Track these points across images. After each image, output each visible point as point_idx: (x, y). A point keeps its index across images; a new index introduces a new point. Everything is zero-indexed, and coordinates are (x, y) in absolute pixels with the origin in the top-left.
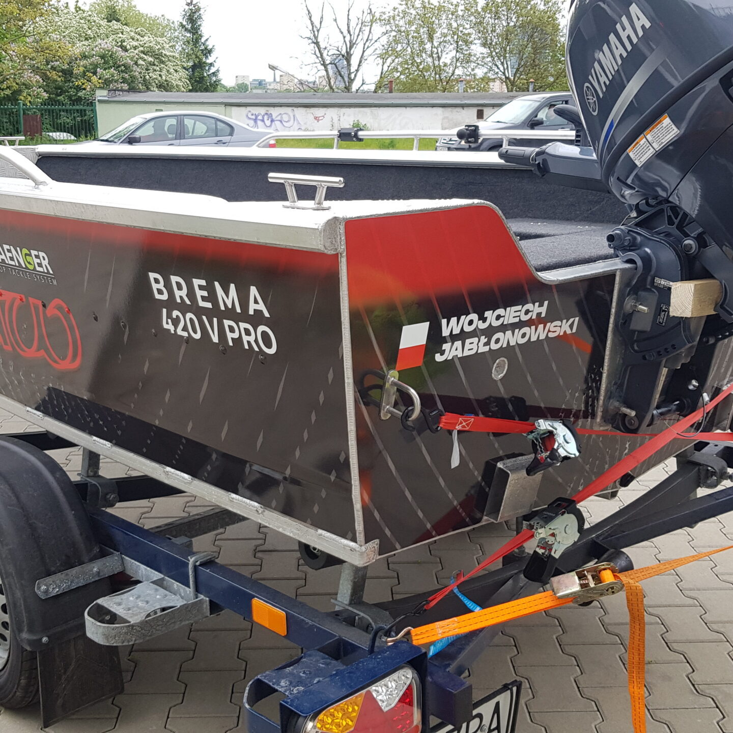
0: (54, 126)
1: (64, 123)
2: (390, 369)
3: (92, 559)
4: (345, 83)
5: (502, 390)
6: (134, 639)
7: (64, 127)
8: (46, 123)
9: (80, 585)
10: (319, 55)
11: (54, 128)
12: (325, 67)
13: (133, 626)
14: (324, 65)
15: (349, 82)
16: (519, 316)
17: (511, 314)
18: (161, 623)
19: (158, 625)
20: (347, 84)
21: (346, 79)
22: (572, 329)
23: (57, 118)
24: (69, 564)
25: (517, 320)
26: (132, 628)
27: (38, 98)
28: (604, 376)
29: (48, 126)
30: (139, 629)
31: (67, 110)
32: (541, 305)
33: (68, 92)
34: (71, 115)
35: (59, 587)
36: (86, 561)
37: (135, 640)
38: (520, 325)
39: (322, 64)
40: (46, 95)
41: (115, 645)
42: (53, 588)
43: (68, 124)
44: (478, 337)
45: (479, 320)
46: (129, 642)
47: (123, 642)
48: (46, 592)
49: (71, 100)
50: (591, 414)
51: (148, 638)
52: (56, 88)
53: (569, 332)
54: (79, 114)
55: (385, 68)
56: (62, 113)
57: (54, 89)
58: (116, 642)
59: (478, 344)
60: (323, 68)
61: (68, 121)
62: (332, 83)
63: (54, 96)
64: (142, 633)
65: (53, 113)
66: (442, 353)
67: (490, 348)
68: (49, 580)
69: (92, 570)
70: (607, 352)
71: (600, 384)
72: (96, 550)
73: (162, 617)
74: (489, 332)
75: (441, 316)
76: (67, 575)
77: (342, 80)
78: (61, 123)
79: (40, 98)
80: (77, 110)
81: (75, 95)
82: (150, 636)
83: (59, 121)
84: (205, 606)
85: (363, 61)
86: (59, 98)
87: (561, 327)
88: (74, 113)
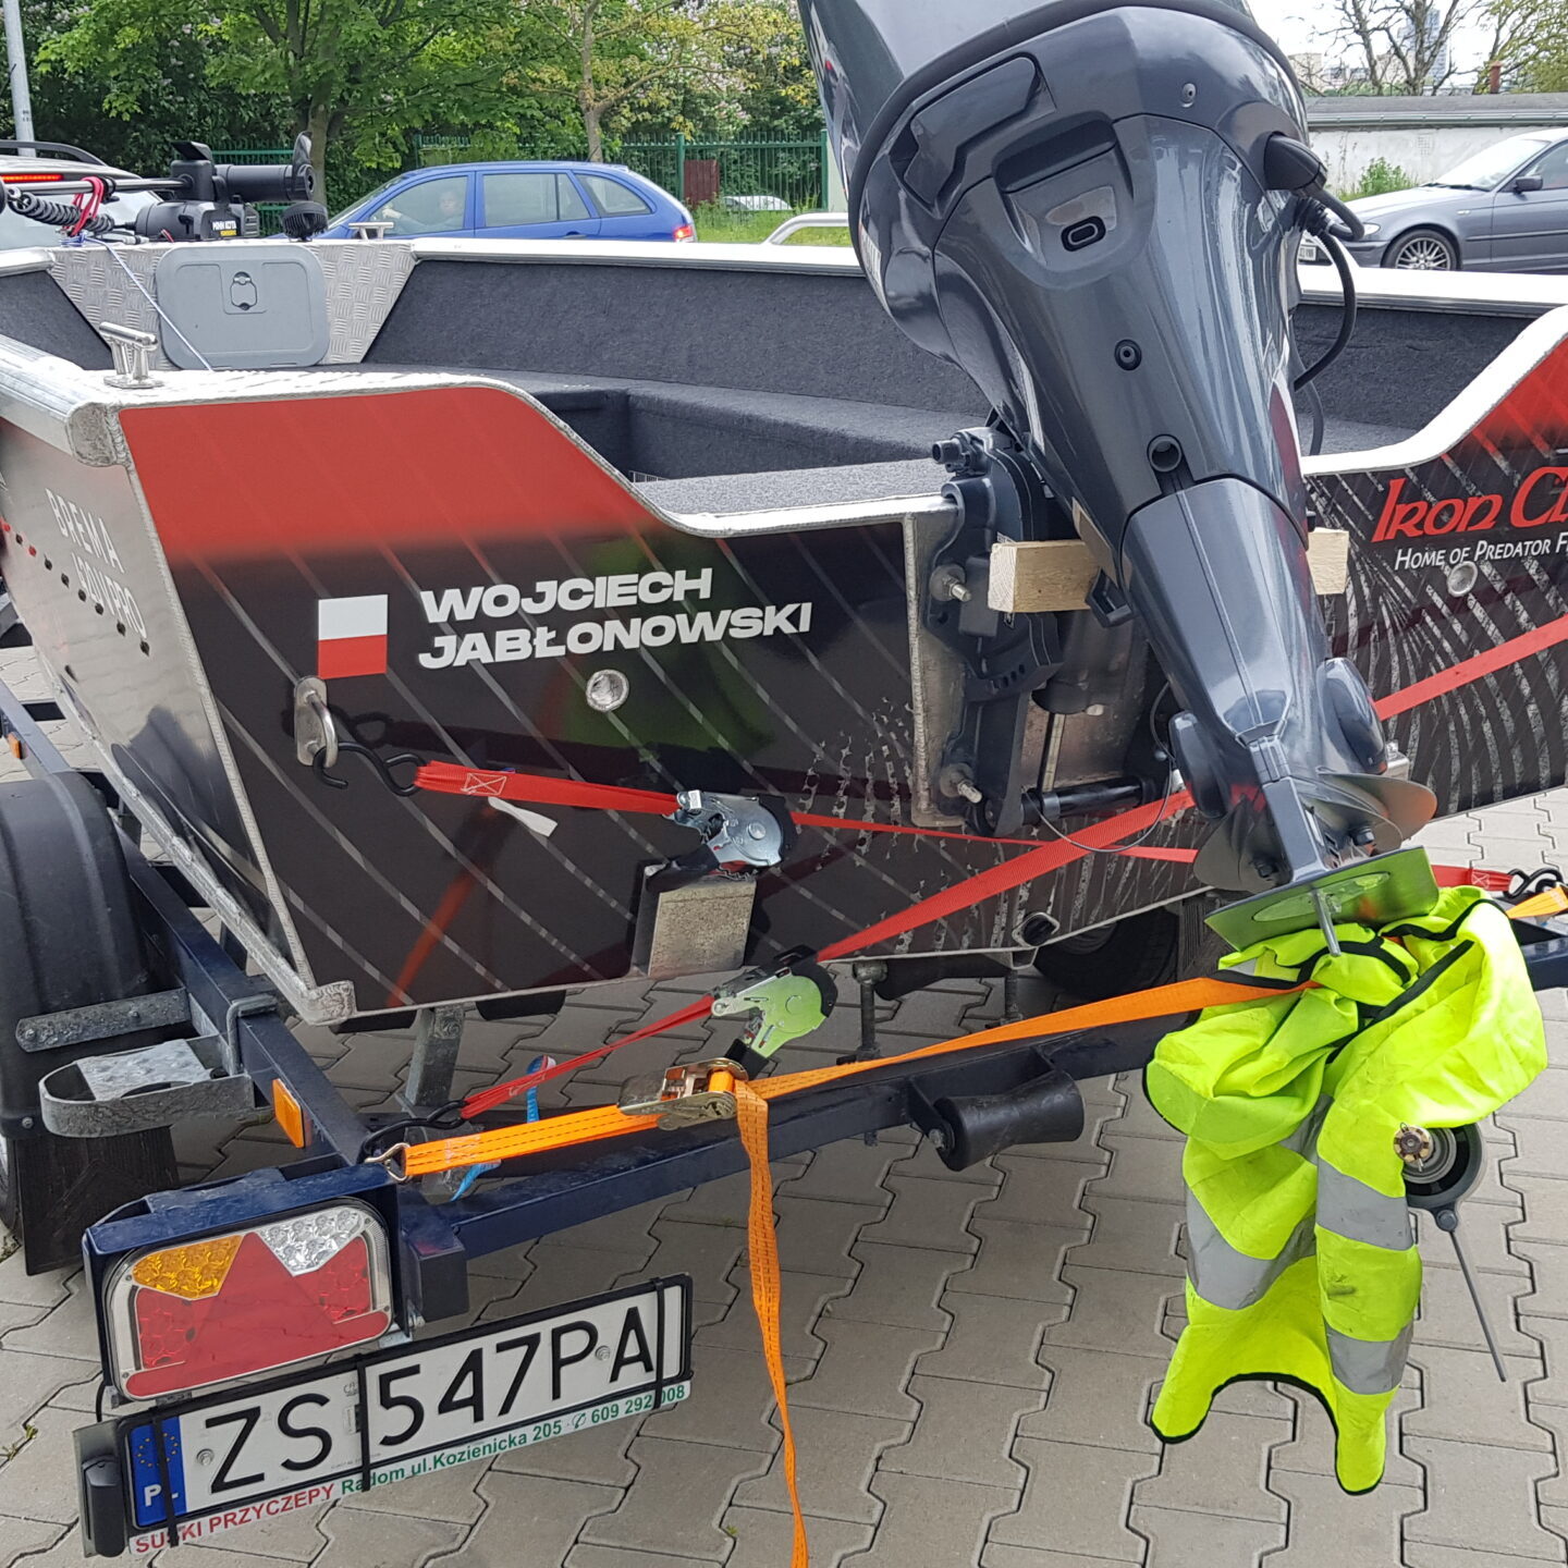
0: (763, 181)
1: (784, 175)
2: (301, 674)
3: (128, 996)
4: (1407, 70)
5: (625, 732)
6: (99, 1129)
7: (784, 182)
8: (749, 176)
9: (101, 1036)
10: (1352, 12)
11: (763, 186)
12: (1364, 38)
13: (97, 1106)
14: (1363, 32)
15: (1415, 70)
16: (636, 594)
17: (610, 590)
18: (153, 1109)
19: (148, 1112)
20: (1413, 75)
21: (1411, 63)
22: (796, 625)
23: (770, 166)
24: (86, 999)
25: (632, 601)
26: (96, 1111)
27: (729, 123)
28: (919, 720)
29: (753, 182)
30: (108, 1113)
31: (790, 149)
32: (693, 574)
33: (795, 110)
34: (798, 158)
35: (61, 1034)
36: (120, 996)
37: (102, 1131)
38: (643, 611)
39: (1357, 32)
40: (745, 118)
41: (68, 1135)
42: (48, 1037)
43: (791, 176)
44: (527, 627)
45: (522, 596)
46: (90, 1132)
47: (81, 1133)
48: (35, 1038)
49: (800, 126)
50: (898, 793)
51: (126, 1131)
52: (771, 102)
53: (788, 629)
54: (813, 156)
55: (1505, 35)
56: (781, 155)
57: (768, 105)
58: (70, 1130)
59: (531, 641)
60: (1359, 39)
61: (792, 169)
62: (1379, 73)
63: (767, 119)
64: (113, 1122)
65: (762, 154)
66: (438, 653)
67: (567, 650)
68: (43, 1021)
69: (125, 1014)
70: (916, 673)
71: (912, 735)
72: (141, 978)
73: (157, 1099)
74: (559, 621)
75: (415, 587)
76: (77, 1016)
77: (1401, 66)
78: (777, 175)
79: (732, 123)
80: (811, 148)
81: (809, 117)
82: (132, 1127)
83: (775, 172)
84: (246, 1090)
85: (1454, 21)
86: (776, 123)
87: (762, 619)
88: (805, 154)
